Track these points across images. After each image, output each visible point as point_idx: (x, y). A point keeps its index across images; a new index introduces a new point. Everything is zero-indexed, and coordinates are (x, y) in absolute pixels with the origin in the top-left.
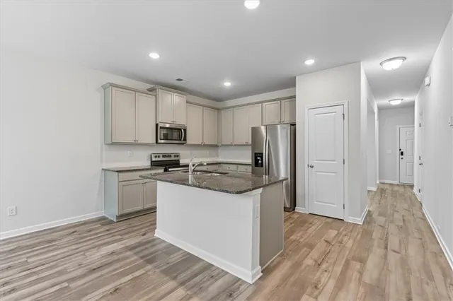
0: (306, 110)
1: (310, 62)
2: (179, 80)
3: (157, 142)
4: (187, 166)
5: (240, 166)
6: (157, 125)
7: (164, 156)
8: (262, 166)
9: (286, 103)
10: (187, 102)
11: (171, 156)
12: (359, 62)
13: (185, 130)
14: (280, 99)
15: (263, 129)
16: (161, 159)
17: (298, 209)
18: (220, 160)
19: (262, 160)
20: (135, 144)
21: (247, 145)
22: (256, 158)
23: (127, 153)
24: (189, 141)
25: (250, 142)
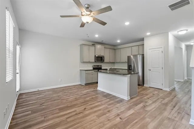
0: (148, 50)
1: (148, 34)
2: (103, 41)
3: (95, 62)
4: (107, 69)
5: (123, 70)
6: (95, 56)
7: (97, 66)
8: (131, 70)
9: (141, 47)
10: (104, 48)
11: (99, 66)
12: (168, 33)
13: (104, 57)
14: (138, 46)
15: (132, 56)
16: (96, 67)
17: (145, 85)
18: (115, 68)
19: (131, 67)
20: (89, 62)
21: (125, 62)
22: (129, 67)
23: (86, 65)
24: (105, 61)
25: (127, 61)
